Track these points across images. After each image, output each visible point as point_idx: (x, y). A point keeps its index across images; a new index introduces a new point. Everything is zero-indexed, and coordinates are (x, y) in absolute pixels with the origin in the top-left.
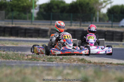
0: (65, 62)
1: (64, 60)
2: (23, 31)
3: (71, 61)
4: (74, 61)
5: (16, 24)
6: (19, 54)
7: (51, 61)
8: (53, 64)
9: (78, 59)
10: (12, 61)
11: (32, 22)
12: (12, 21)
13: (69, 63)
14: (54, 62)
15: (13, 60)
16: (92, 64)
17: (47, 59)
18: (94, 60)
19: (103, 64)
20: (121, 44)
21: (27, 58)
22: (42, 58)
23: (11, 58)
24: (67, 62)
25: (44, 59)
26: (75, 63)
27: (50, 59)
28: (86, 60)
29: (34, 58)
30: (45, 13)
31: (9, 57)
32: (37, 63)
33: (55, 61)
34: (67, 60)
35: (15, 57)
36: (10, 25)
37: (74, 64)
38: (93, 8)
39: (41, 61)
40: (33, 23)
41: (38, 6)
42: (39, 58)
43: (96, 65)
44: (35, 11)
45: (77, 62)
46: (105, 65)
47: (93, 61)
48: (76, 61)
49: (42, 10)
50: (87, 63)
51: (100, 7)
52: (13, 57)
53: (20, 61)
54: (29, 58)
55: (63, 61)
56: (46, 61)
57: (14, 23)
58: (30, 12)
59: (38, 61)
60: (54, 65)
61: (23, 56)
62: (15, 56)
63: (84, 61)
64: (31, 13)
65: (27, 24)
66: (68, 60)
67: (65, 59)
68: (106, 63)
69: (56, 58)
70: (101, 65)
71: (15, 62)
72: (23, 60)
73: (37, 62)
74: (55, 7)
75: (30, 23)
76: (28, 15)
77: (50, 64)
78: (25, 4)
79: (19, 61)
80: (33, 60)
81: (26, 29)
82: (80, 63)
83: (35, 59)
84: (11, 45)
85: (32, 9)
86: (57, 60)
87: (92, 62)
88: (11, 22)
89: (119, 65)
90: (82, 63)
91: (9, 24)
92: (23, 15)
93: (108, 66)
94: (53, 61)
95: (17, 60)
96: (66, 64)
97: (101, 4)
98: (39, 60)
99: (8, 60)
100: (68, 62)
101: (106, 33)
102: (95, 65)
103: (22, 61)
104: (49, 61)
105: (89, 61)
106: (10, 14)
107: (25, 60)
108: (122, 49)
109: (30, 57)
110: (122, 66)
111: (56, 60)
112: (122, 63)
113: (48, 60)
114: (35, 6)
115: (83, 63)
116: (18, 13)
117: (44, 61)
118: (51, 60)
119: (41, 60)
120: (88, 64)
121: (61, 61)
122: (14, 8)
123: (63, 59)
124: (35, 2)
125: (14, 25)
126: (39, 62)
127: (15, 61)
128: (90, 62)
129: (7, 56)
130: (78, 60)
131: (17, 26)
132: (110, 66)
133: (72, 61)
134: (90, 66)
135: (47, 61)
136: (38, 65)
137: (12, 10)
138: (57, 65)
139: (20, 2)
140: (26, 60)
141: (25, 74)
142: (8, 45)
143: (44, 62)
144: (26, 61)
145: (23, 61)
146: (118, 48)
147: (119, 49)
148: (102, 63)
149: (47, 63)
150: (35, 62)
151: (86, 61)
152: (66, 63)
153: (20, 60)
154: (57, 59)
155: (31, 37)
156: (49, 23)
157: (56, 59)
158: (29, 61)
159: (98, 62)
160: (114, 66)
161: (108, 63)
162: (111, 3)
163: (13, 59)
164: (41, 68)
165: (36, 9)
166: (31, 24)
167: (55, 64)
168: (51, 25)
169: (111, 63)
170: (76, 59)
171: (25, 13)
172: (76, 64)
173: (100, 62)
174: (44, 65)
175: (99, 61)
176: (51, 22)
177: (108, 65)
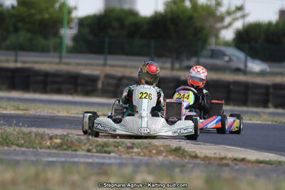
0: (138, 154)
1: (136, 150)
2: (40, 78)
3: (150, 152)
4: (159, 153)
5: (23, 62)
6: (33, 135)
7: (105, 152)
8: (110, 158)
9: (168, 148)
10: (15, 150)
11: (60, 57)
12: (16, 56)
13: (146, 158)
14: (112, 154)
15: (17, 148)
16: (199, 160)
17: (97, 146)
18: (204, 151)
19: (225, 162)
20: (265, 113)
21: (51, 143)
22: (85, 144)
23: (12, 144)
24: (142, 154)
25: (91, 148)
26: (161, 158)
27: (103, 147)
28: (186, 151)
29: (66, 145)
30: (91, 38)
31: (10, 140)
32: (72, 156)
33: (113, 152)
34: (142, 149)
35: (23, 142)
36: (12, 65)
37: (159, 161)
38: (202, 28)
39: (83, 150)
40: (65, 60)
41: (76, 21)
42: (77, 144)
43: (209, 163)
44: (68, 33)
45: (164, 154)
46: (230, 162)
47: (201, 153)
48: (163, 152)
49: (86, 31)
50: (188, 157)
51: (219, 25)
52: (18, 140)
53: (35, 150)
54: (56, 143)
55: (132, 152)
56: (94, 150)
57: (20, 58)
58: (56, 34)
59: (76, 150)
60: (113, 161)
61: (42, 138)
62: (23, 139)
63: (182, 154)
64: (61, 38)
65: (50, 63)
66: (145, 151)
67: (137, 148)
68: (230, 158)
69: (117, 145)
70: (220, 162)
71: (23, 153)
72: (41, 148)
73: (73, 153)
74: (116, 24)
75: (57, 60)
76: (52, 42)
77: (104, 158)
78: (46, 16)
79: (31, 150)
80: (65, 147)
81: (47, 75)
82: (171, 158)
83: (69, 148)
84: (13, 112)
85: (62, 27)
86: (118, 150)
87: (199, 155)
88: (13, 58)
89: (261, 165)
90: (177, 158)
91: (7, 61)
92: (41, 41)
93: (237, 167)
94: (109, 153)
95: (27, 147)
96: (141, 160)
97: (221, 19)
98: (77, 148)
99: (6, 148)
100: (144, 156)
101: (231, 87)
102: (207, 162)
103: (39, 150)
104: (100, 152)
105: (193, 154)
106: (12, 39)
107: (46, 148)
108: (268, 125)
109: (58, 141)
110: (269, 166)
111: (116, 149)
112: (268, 159)
113: (99, 148)
114: (70, 21)
115: (179, 157)
116: (29, 35)
117: (89, 151)
118: (106, 149)
119: (83, 147)
120: (191, 161)
121: (128, 153)
122: (20, 25)
123: (132, 148)
124: (70, 12)
125: (19, 65)
126: (78, 153)
127: (24, 149)
128: (196, 157)
129: (4, 137)
130: (167, 151)
131: (27, 65)
132: (241, 165)
133: (154, 151)
134: (196, 165)
135: (97, 152)
136: (76, 160)
137: (16, 30)
138: (118, 161)
139: (33, 11)
140: (49, 148)
141: (46, 181)
142: (5, 112)
143: (89, 154)
144: (48, 151)
145: (42, 150)
146: (258, 122)
147: (261, 124)
148: (222, 159)
149: (97, 157)
150: (69, 152)
151: (185, 154)
152: (141, 158)
153: (33, 148)
154: (120, 148)
155: (59, 91)
156: (101, 62)
157: (117, 147)
158: (54, 151)
159: (212, 156)
160: (250, 165)
161: (236, 159)
162: (243, 17)
163: (17, 145)
164: (82, 168)
165: (71, 28)
166: (60, 63)
167: (115, 158)
168: (105, 65)
169: (243, 160)
170: (162, 148)
171: (46, 37)
172: (163, 160)
173: (217, 155)
174: (90, 160)
175: (215, 153)
176: (106, 59)
177: (236, 164)
